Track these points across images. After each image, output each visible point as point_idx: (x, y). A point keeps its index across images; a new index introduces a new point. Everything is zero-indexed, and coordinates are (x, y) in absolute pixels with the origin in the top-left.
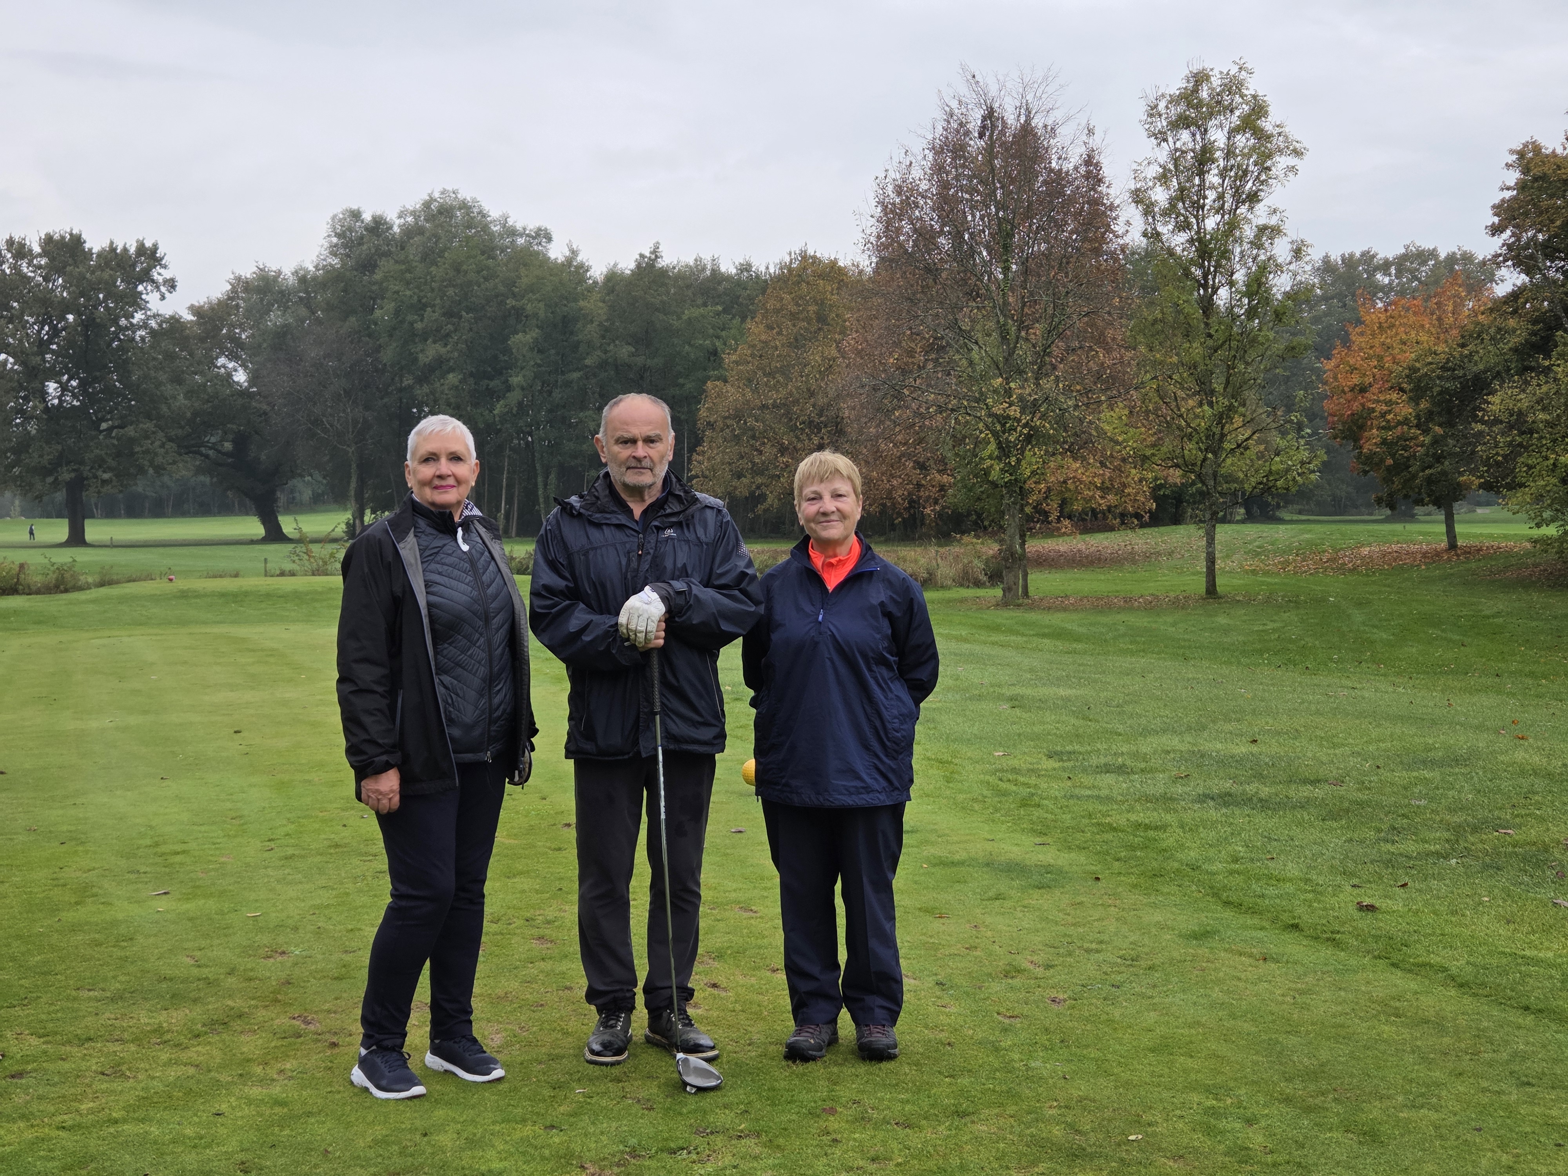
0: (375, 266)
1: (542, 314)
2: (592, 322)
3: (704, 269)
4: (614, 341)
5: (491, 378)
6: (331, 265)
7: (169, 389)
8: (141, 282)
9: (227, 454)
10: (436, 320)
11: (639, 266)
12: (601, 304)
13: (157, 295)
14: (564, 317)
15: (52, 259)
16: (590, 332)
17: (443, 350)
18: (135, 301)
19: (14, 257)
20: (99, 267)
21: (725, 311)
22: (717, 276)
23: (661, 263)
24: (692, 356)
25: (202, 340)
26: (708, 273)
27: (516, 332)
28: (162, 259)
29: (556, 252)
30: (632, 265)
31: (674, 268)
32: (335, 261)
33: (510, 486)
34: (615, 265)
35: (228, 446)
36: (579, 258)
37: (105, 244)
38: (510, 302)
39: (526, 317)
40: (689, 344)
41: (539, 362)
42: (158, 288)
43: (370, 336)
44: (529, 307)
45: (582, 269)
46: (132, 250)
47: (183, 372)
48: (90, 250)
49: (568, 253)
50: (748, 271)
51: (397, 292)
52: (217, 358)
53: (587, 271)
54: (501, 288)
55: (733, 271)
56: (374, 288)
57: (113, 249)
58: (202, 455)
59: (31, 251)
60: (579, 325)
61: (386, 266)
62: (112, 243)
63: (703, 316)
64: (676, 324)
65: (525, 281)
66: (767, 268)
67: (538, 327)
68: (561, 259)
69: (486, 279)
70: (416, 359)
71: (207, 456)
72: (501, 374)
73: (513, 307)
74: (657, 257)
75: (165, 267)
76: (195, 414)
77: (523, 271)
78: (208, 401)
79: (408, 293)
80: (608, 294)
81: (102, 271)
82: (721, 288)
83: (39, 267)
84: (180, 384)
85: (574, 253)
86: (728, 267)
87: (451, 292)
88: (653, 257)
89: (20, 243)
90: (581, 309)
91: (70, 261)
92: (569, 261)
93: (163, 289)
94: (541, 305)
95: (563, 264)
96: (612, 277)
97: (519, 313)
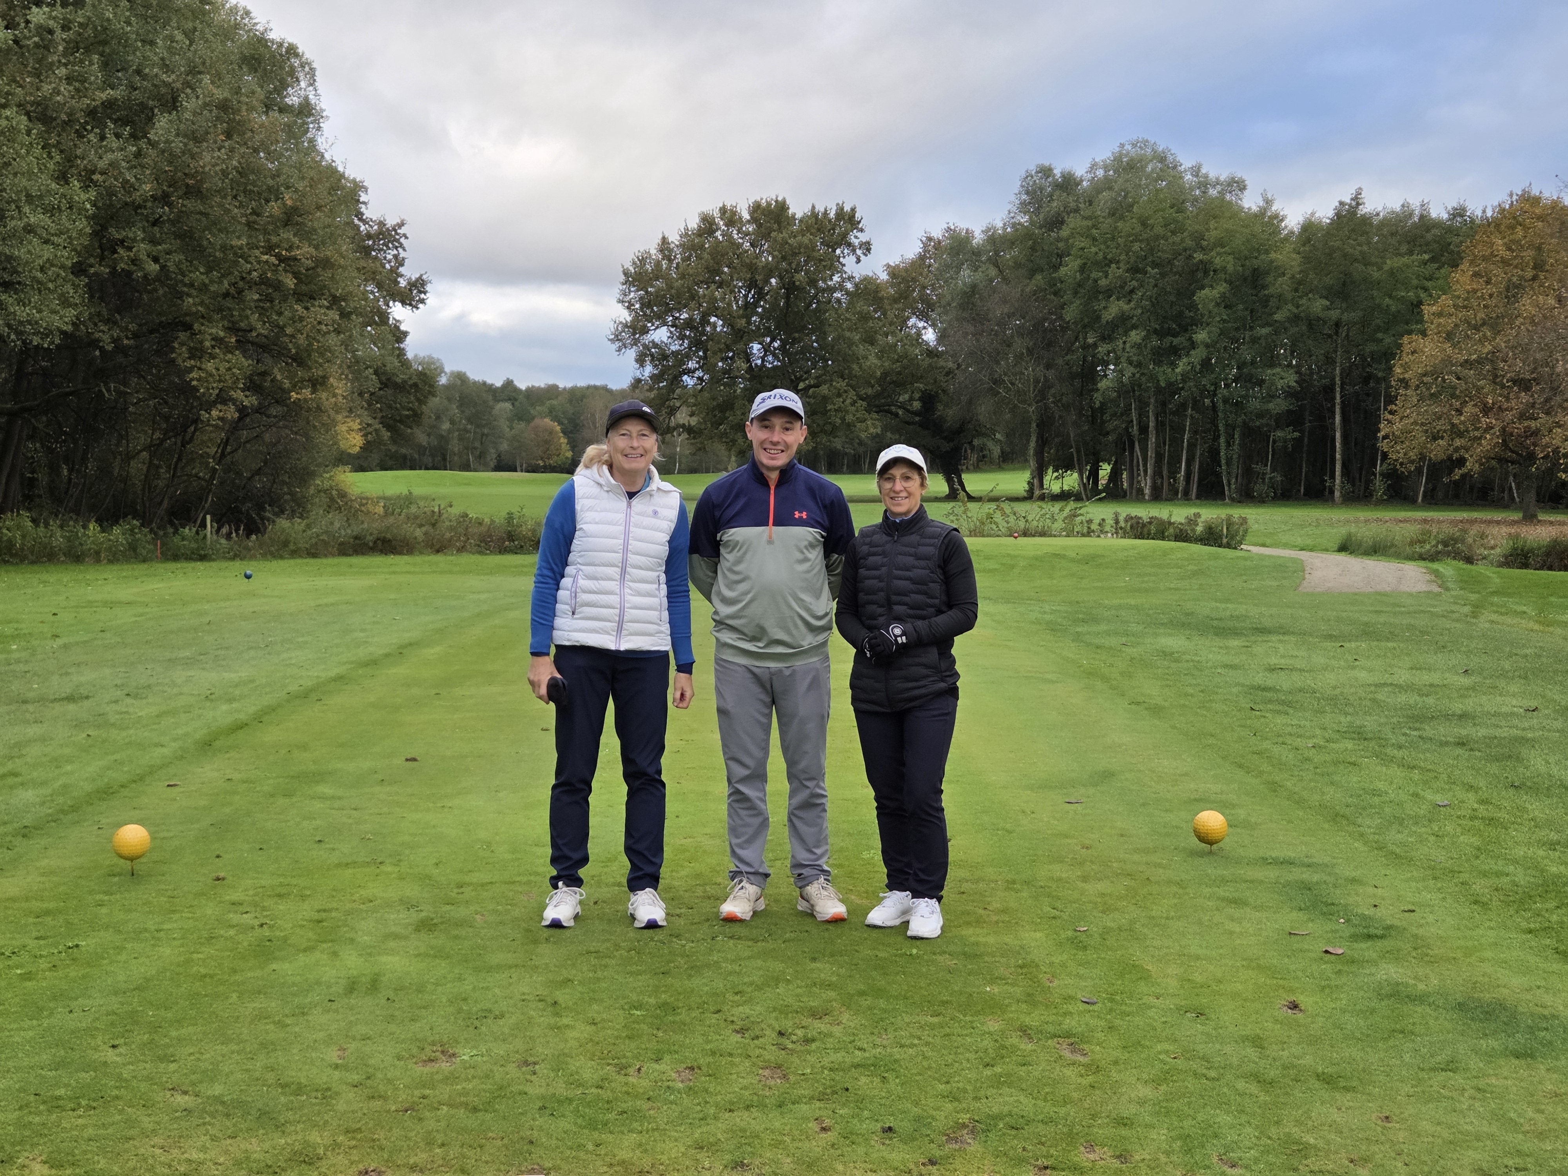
0: (1062, 222)
1: (1230, 268)
2: (1284, 274)
3: (1411, 214)
4: (1307, 294)
5: (1175, 335)
6: (1020, 224)
7: (861, 350)
8: (840, 246)
9: (916, 413)
10: (1120, 277)
11: (1338, 215)
12: (1294, 256)
13: (853, 258)
14: (1255, 270)
15: (760, 226)
16: (1281, 285)
17: (1126, 307)
18: (833, 265)
19: (726, 225)
20: (802, 232)
21: (1433, 260)
22: (1426, 223)
23: (1364, 210)
24: (1393, 308)
25: (895, 301)
26: (1416, 219)
27: (1202, 288)
28: (859, 222)
29: (1250, 202)
30: (1331, 213)
31: (1378, 214)
32: (1024, 219)
33: (1192, 446)
34: (1313, 214)
35: (917, 405)
36: (1274, 208)
37: (807, 210)
38: (1198, 256)
39: (1214, 271)
40: (1390, 297)
41: (1225, 317)
42: (854, 251)
43: (1055, 294)
44: (1217, 260)
45: (1277, 218)
46: (832, 215)
47: (876, 332)
48: (794, 215)
49: (1261, 203)
50: (1462, 216)
51: (1083, 249)
52: (909, 318)
53: (1282, 220)
54: (1189, 243)
55: (1445, 216)
56: (1060, 245)
58: (891, 413)
59: (741, 218)
60: (1270, 279)
61: (1073, 222)
62: (813, 207)
63: (1408, 266)
64: (1376, 275)
65: (1213, 235)
66: (1484, 211)
67: (1226, 281)
68: (1255, 208)
69: (1173, 233)
70: (1098, 318)
71: (896, 415)
72: (1186, 330)
73: (1201, 261)
74: (1358, 204)
75: (862, 230)
76: (885, 374)
77: (1212, 224)
78: (898, 361)
79: (1094, 249)
80: (1304, 245)
81: (803, 235)
82: (1429, 237)
83: (747, 234)
84: (872, 344)
85: (1268, 202)
86: (1439, 212)
87: (1136, 247)
88: (1354, 203)
89: (731, 210)
90: (1272, 262)
91: (776, 226)
92: (1262, 212)
93: (859, 252)
94: (1230, 258)
95: (1256, 215)
96: (1309, 228)
97: (1205, 268)
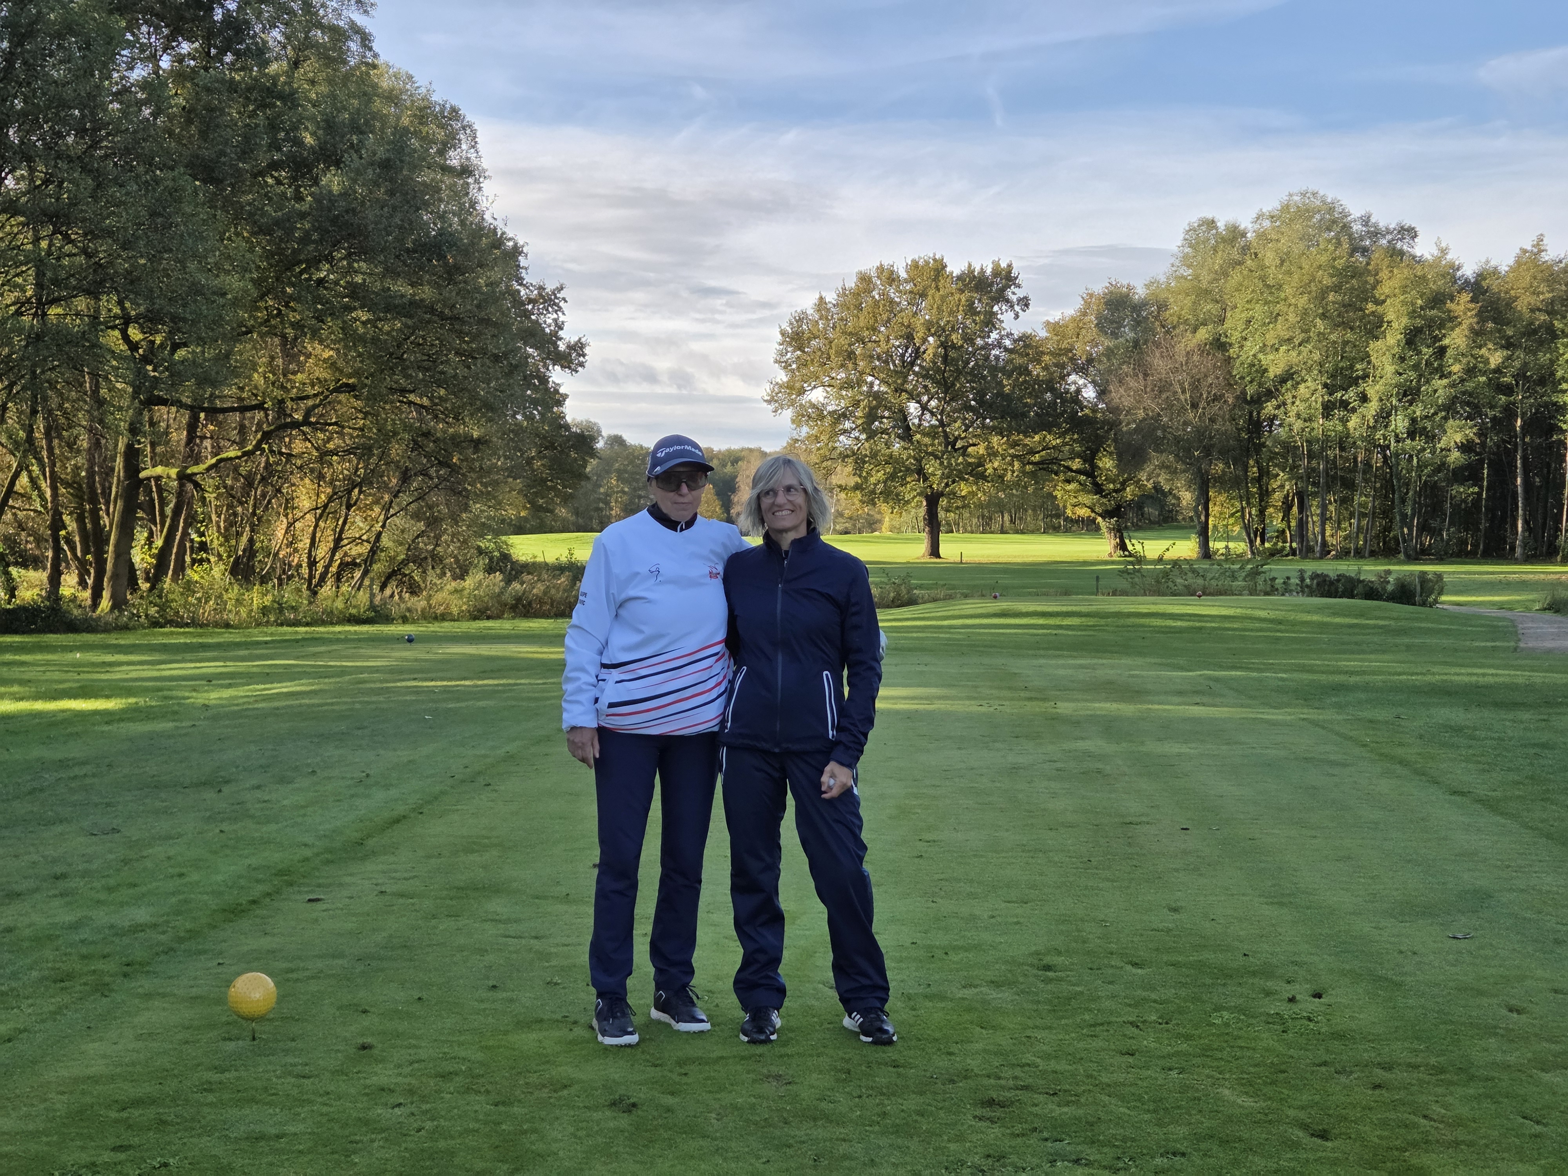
0: (1227, 275)
1: (1404, 319)
2: (1461, 324)
5: (1346, 389)
6: (1183, 277)
8: (997, 302)
9: (1076, 471)
11: (1519, 262)
12: (1472, 305)
13: (1011, 315)
14: (1430, 320)
15: (916, 284)
17: (1295, 361)
18: (991, 321)
19: (883, 283)
20: (960, 290)
23: (1546, 257)
27: (1376, 339)
28: (1016, 278)
29: (1423, 250)
31: (1560, 262)
32: (1188, 272)
36: (1449, 257)
37: (965, 267)
39: (1388, 322)
41: (1400, 369)
42: (1012, 307)
43: (1220, 348)
44: (1390, 311)
45: (1453, 266)
46: (989, 271)
48: (951, 273)
49: (1436, 252)
52: (1069, 375)
53: (1458, 269)
57: (971, 271)
58: (1051, 472)
59: (898, 277)
62: (970, 265)
67: (1400, 332)
68: (1428, 257)
70: (1266, 371)
71: (1056, 473)
72: (1358, 384)
73: (1373, 312)
74: (1540, 250)
75: (1019, 286)
77: (1384, 274)
81: (962, 293)
83: (905, 292)
85: (1444, 251)
88: (1536, 250)
89: (889, 270)
91: (934, 284)
92: (1437, 261)
93: (1017, 308)
95: (1431, 263)
96: (1484, 275)
97: (1379, 319)
